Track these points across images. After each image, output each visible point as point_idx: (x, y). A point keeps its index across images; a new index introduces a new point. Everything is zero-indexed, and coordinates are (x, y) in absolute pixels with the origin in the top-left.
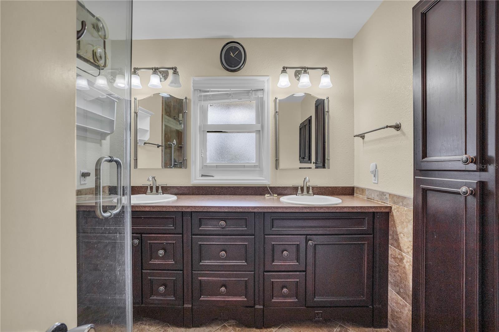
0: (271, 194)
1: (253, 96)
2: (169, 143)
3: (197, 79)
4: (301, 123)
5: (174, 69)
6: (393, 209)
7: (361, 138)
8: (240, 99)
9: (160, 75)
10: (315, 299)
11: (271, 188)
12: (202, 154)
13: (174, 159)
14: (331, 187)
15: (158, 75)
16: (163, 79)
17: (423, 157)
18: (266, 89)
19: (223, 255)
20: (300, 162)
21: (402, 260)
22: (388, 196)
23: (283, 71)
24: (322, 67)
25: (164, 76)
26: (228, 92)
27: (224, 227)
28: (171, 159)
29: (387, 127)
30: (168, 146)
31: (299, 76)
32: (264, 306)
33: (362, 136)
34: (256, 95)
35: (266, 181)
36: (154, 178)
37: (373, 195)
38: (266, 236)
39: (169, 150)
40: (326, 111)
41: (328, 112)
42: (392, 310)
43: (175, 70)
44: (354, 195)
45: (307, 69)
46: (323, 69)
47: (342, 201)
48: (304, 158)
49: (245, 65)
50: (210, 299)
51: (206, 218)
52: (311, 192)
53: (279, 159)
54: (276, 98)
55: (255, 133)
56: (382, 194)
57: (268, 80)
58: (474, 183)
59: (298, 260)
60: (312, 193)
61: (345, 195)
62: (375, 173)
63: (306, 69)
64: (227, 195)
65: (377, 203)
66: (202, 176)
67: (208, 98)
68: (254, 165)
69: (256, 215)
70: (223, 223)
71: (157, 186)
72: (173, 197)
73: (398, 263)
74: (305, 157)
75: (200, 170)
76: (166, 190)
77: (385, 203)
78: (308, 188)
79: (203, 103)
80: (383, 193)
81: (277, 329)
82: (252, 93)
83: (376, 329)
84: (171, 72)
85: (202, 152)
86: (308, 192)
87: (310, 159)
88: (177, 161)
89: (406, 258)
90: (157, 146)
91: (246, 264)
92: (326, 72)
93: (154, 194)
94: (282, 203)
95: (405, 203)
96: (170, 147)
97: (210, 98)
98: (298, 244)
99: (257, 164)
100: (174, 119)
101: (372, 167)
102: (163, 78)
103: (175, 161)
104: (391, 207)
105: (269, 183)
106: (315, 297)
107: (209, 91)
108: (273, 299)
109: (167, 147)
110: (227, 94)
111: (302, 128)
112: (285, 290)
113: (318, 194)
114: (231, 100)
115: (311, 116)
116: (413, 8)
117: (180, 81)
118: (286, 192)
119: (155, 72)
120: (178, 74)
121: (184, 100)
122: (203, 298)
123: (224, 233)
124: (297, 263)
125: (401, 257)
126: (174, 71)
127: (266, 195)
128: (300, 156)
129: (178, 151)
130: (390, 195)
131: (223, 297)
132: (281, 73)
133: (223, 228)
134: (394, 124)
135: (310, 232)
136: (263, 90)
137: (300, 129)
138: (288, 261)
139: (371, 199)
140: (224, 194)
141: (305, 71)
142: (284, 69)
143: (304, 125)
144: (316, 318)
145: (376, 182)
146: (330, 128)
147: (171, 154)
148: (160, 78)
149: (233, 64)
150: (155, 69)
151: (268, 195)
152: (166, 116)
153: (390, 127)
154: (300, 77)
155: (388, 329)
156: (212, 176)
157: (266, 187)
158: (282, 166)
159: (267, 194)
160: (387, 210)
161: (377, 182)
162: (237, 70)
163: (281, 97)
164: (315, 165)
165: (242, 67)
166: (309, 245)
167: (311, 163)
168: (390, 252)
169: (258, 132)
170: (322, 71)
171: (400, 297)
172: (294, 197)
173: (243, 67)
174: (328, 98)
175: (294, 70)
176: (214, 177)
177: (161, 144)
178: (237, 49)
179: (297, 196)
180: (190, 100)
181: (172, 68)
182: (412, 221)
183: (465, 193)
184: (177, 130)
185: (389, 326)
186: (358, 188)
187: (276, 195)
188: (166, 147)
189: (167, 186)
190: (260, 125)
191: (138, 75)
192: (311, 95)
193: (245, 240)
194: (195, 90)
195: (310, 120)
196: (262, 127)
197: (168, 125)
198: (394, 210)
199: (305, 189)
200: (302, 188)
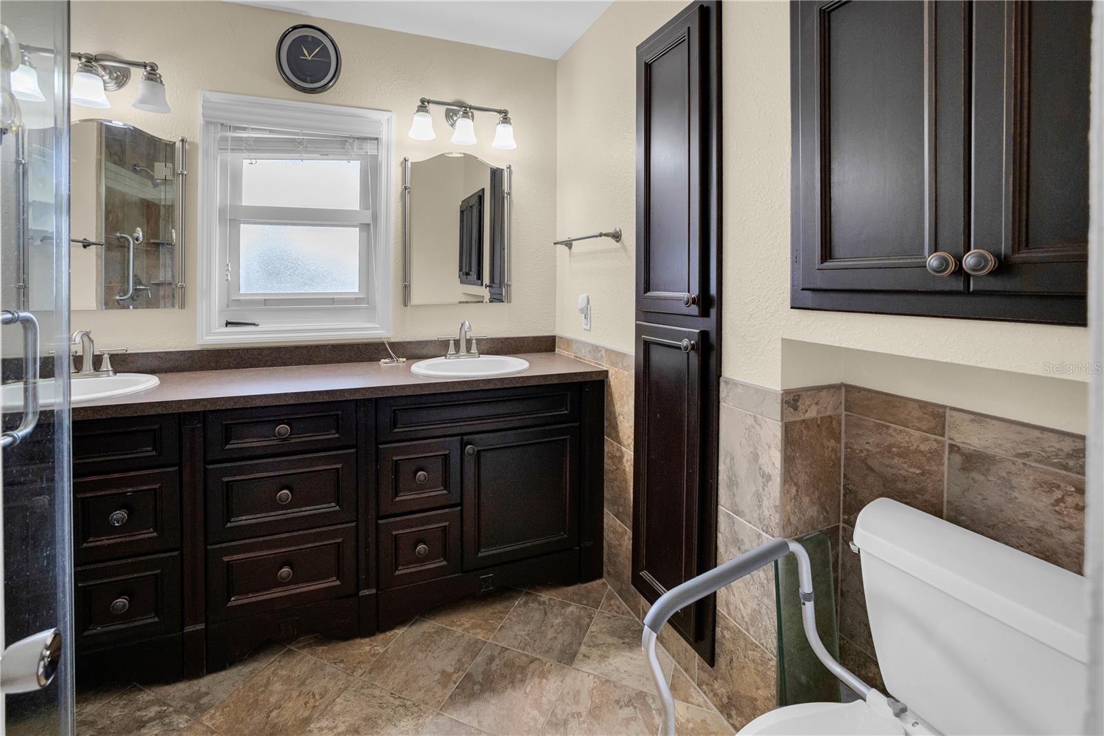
0: (392, 358)
1: (355, 150)
2: (118, 234)
3: (215, 97)
4: (463, 199)
5: (148, 68)
6: (610, 374)
7: (567, 248)
8: (325, 155)
9: (103, 73)
10: (479, 554)
11: (392, 345)
12: (227, 275)
13: (135, 276)
14: (513, 338)
15: (97, 75)
16: (112, 85)
17: (645, 292)
18: (384, 137)
19: (284, 497)
20: (461, 282)
21: (621, 457)
22: (603, 353)
23: (422, 107)
24: (498, 108)
25: (116, 78)
26: (297, 137)
27: (286, 438)
28: (125, 278)
29: (601, 235)
30: (115, 243)
31: (455, 118)
32: (378, 588)
33: (568, 244)
34: (361, 149)
35: (382, 332)
36: (87, 334)
37: (583, 351)
38: (381, 446)
39: (119, 254)
40: (506, 191)
41: (509, 194)
42: (608, 544)
43: (153, 69)
44: (554, 351)
45: (470, 108)
46: (500, 112)
47: (530, 365)
48: (467, 274)
49: (337, 80)
50: (254, 600)
51: (241, 421)
52: (474, 349)
53: (410, 286)
54: (405, 160)
55: (358, 229)
56: (596, 349)
57: (388, 119)
58: (696, 333)
59: (446, 485)
60: (477, 352)
61: (538, 352)
62: (586, 312)
63: (468, 109)
64: (291, 365)
65: (589, 364)
66: (228, 324)
67: (244, 145)
68: (356, 298)
69: (359, 404)
70: (283, 428)
71: (95, 353)
72: (148, 381)
73: (616, 466)
74: (471, 273)
75: (221, 311)
76: (123, 363)
77: (599, 364)
78: (469, 342)
79: (230, 157)
80: (597, 347)
81: (405, 628)
82: (351, 145)
83: (585, 585)
84: (138, 74)
85: (228, 270)
86: (468, 350)
87: (480, 276)
88: (144, 281)
89: (626, 456)
90: (81, 244)
91: (339, 509)
92: (506, 119)
93: (87, 376)
94: (416, 376)
95: (625, 364)
96: (123, 246)
97: (249, 145)
98: (445, 455)
99: (362, 296)
100: (135, 171)
101: (581, 302)
102: (114, 82)
103: (138, 281)
104: (607, 371)
105: (388, 335)
106: (479, 551)
107: (246, 128)
108: (396, 569)
109: (114, 246)
110: (293, 141)
111: (465, 210)
112: (421, 547)
113: (488, 353)
114: (303, 155)
115: (484, 189)
116: (637, 48)
117: (167, 98)
118: (424, 352)
119: (87, 68)
120: (161, 82)
121: (179, 145)
122: (234, 601)
123: (286, 449)
124: (445, 492)
125: (620, 454)
126: (150, 73)
127: (383, 360)
128: (461, 270)
129: (147, 255)
130: (607, 350)
131: (285, 588)
132: (417, 112)
133: (285, 440)
134: (611, 231)
135: (470, 429)
136: (377, 139)
137: (462, 212)
138: (427, 489)
139: (581, 358)
140: (285, 364)
141: (465, 113)
142: (423, 104)
143: (470, 205)
144: (483, 588)
145: (588, 327)
146: (513, 225)
147: (125, 263)
148: (105, 82)
149: (309, 76)
150: (86, 57)
151: (387, 360)
152: (109, 163)
153: (606, 235)
154: (455, 122)
155: (604, 580)
156: (254, 324)
157: (383, 344)
158: (416, 298)
159: (385, 359)
160: (601, 378)
161: (588, 329)
162: (318, 90)
163: (415, 157)
164: (489, 290)
165: (331, 84)
166: (468, 453)
167: (482, 285)
168: (606, 449)
169: (365, 227)
170: (499, 117)
171: (619, 521)
172: (442, 361)
173: (334, 84)
174: (509, 167)
175: (443, 108)
176: (258, 325)
177: (93, 240)
178: (317, 42)
179: (446, 360)
180: (194, 145)
181: (145, 66)
182: (633, 393)
183: (686, 348)
184: (144, 200)
185: (605, 574)
186: (562, 338)
187: (405, 359)
188: (111, 244)
189: (128, 352)
190: (369, 213)
191: (31, 65)
192: (477, 158)
193: (337, 459)
194: (208, 123)
195: (480, 197)
196: (375, 217)
197: (118, 187)
198: (612, 376)
199: (463, 345)
200: (457, 343)
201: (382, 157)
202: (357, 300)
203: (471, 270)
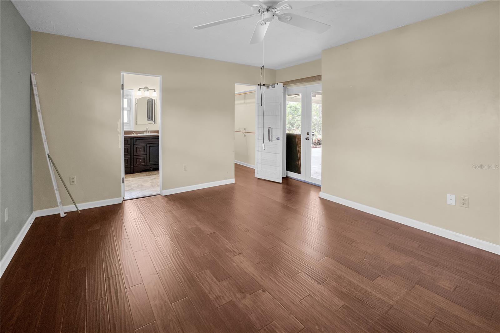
0: (134, 134)
11: (134, 132)
18: (132, 94)
20: (148, 120)
23: (139, 89)
31: (145, 91)
34: (128, 97)
45: (148, 89)
46: (154, 90)
48: (149, 118)
52: (149, 132)
53: (137, 121)
54: (136, 98)
55: (127, 111)
57: (133, 91)
78: (148, 131)
87: (152, 119)
98: (144, 147)
99: (128, 123)
105: (133, 130)
106: (150, 162)
108: (136, 164)
112: (140, 160)
118: (140, 133)
124: (144, 152)
128: (148, 117)
135: (148, 143)
136: (130, 95)
138: (141, 152)
158: (138, 123)
163: (138, 98)
169: (129, 110)
174: (156, 99)
175: (143, 89)
187: (136, 134)
190: (129, 108)
199: (147, 132)
200: (146, 131)
201: (132, 98)
202: (127, 124)
203: (150, 117)
